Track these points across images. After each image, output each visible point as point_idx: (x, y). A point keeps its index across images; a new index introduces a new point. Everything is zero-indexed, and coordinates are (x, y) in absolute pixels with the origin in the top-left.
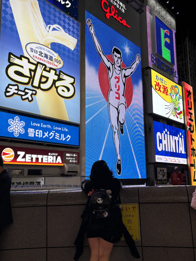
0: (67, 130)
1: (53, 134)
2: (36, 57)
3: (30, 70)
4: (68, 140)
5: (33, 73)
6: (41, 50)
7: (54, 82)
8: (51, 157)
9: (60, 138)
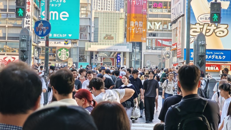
0: (223, 53)
1: (214, 56)
2: (204, 21)
3: (200, 29)
4: (223, 59)
5: (202, 30)
6: (206, 17)
7: (214, 30)
8: (213, 67)
9: (218, 58)
